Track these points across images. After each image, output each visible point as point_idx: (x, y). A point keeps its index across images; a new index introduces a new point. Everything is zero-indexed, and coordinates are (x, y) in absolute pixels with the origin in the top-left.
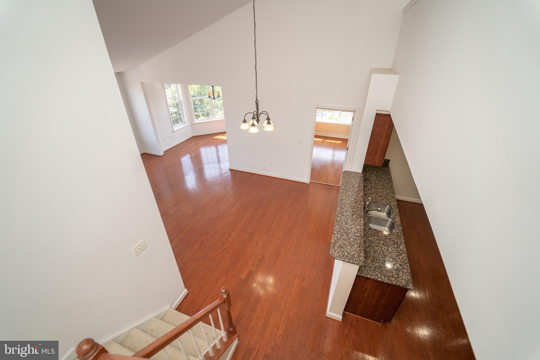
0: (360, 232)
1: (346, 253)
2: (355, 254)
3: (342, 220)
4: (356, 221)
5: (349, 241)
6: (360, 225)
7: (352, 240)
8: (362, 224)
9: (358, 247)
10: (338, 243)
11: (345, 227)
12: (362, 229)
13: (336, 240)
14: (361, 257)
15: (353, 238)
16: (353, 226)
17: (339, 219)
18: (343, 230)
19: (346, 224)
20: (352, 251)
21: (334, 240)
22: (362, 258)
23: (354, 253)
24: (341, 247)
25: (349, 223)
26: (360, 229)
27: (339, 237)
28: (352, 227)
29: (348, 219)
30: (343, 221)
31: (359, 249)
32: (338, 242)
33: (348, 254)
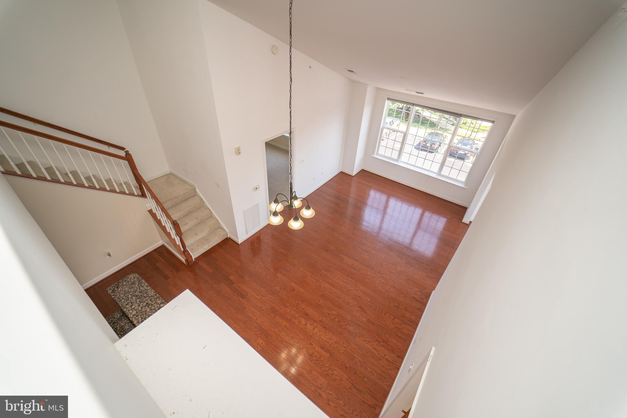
0: (129, 310)
1: (125, 284)
2: (118, 289)
3: (154, 304)
4: (142, 316)
5: (131, 293)
6: (135, 316)
7: (130, 296)
8: (134, 319)
9: (120, 296)
10: (137, 284)
11: (146, 300)
12: (129, 315)
13: (141, 284)
14: (111, 293)
15: (130, 299)
16: (140, 309)
17: (159, 301)
18: (144, 297)
19: (147, 304)
20: (122, 289)
21: (143, 282)
22: (111, 292)
23: (119, 290)
24: (132, 284)
25: (147, 307)
26: (130, 312)
27: (141, 288)
28: (140, 308)
29: (151, 309)
30: (153, 303)
31: (118, 296)
32: (138, 284)
33: (123, 285)
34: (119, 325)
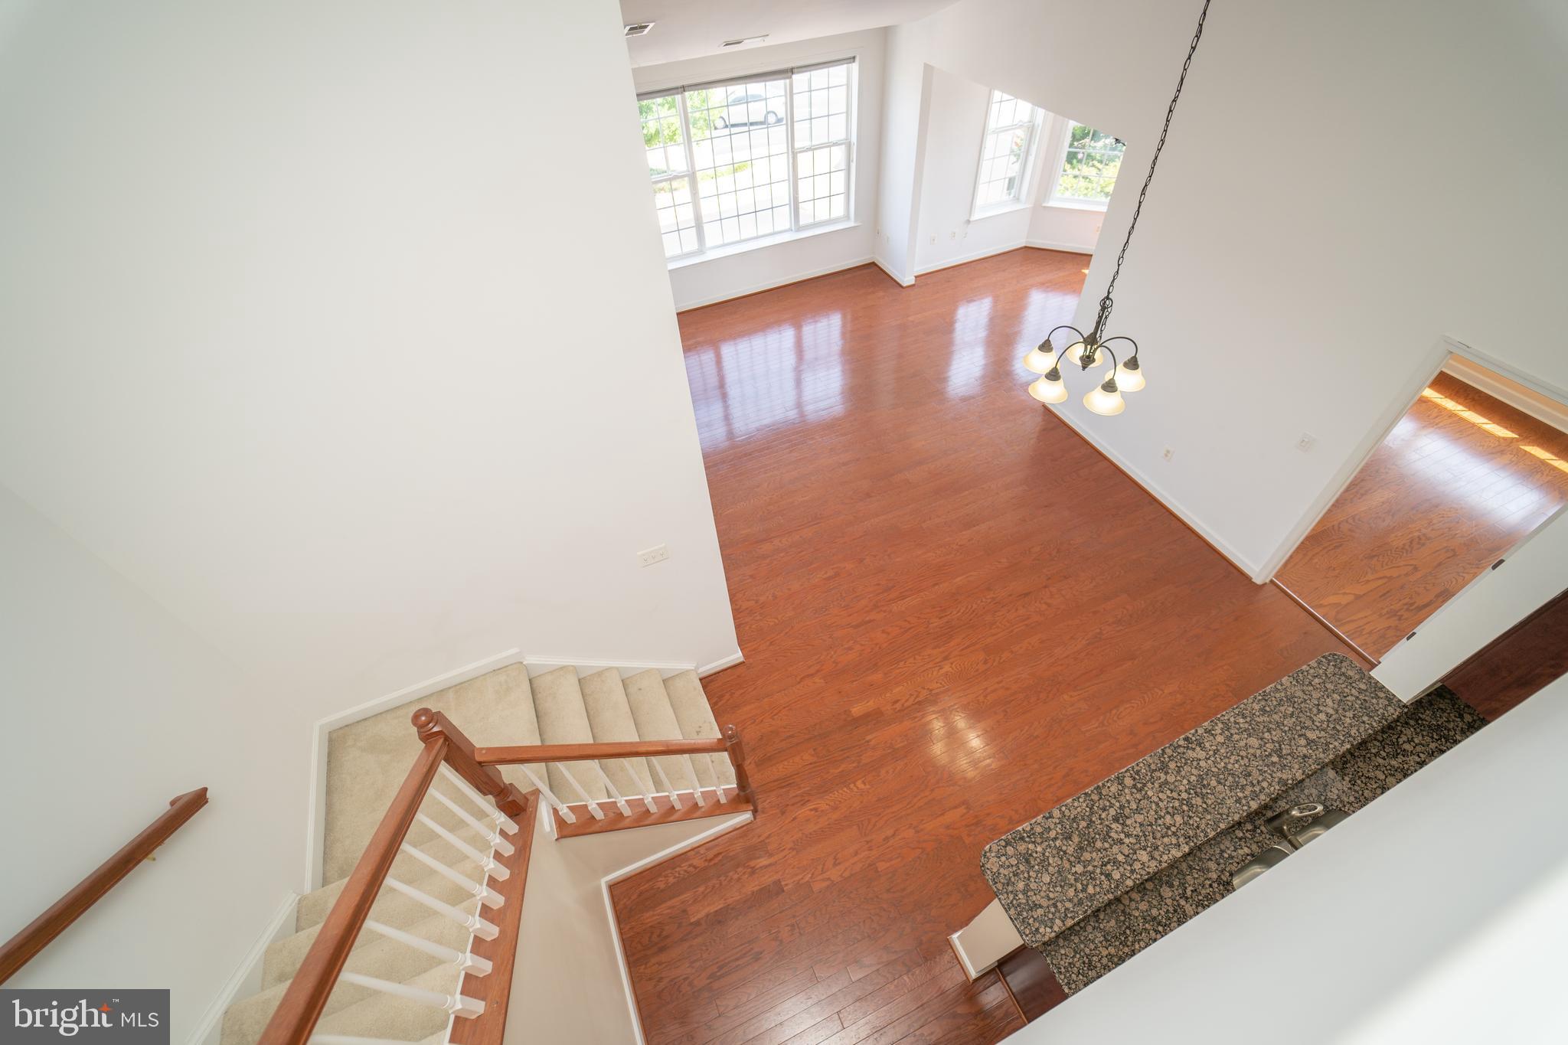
0: (1133, 871)
1: (1021, 885)
2: (1041, 907)
3: (1119, 802)
4: (1159, 835)
5: (1067, 865)
6: (1156, 854)
7: (1079, 868)
8: (1165, 857)
9: (1070, 900)
10: (1031, 846)
11: (1101, 824)
12: (1151, 870)
13: (1033, 834)
14: (1051, 927)
15: (1090, 868)
16: (1133, 840)
17: (1112, 789)
18: (1087, 827)
19: (1116, 820)
20: (1042, 894)
21: (1028, 829)
22: (1048, 930)
23: (1044, 902)
24: (1027, 861)
25: (1128, 822)
26: (1140, 866)
27: (1053, 834)
28: (1127, 841)
29: (1138, 811)
30: (1117, 804)
31: (1069, 905)
32: (1034, 842)
33: (1025, 892)
34: (1101, 949)
